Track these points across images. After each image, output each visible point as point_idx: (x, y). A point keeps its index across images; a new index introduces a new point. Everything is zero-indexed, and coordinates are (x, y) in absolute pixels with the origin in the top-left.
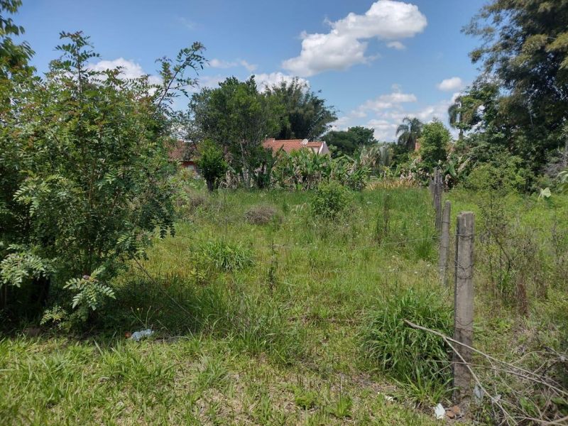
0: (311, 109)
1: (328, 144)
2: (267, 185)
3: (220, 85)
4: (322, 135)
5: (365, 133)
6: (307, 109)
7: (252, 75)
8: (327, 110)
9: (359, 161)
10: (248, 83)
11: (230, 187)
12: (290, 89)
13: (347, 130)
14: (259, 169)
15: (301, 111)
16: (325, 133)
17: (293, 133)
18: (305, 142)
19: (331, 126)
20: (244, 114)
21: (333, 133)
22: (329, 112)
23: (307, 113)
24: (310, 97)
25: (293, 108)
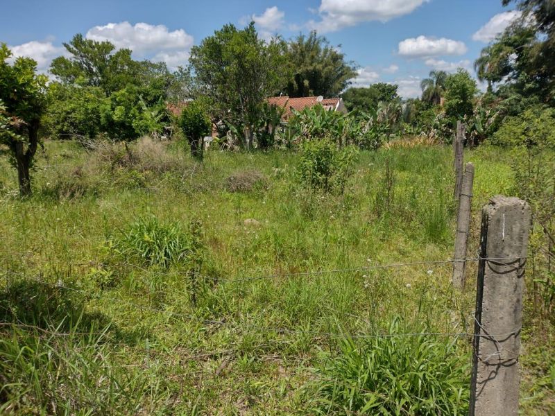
0: (329, 65)
1: (344, 100)
2: (271, 145)
3: (215, 33)
4: (341, 93)
5: (388, 89)
6: (326, 65)
7: (251, 21)
8: (347, 65)
9: (375, 117)
10: (247, 30)
11: (232, 149)
12: (308, 45)
13: (368, 87)
14: (264, 128)
15: (319, 67)
16: (344, 90)
17: (311, 91)
18: (320, 98)
19: (351, 83)
20: (241, 65)
21: (354, 91)
22: (349, 68)
23: (326, 70)
24: (328, 53)
25: (311, 64)
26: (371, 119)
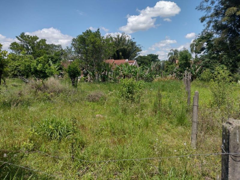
0: (130, 46)
1: (137, 61)
2: (107, 80)
3: (83, 33)
4: (135, 58)
5: (155, 57)
6: (129, 47)
8: (137, 46)
9: (150, 68)
10: (96, 32)
11: (90, 82)
12: (121, 38)
13: (147, 56)
14: (104, 73)
15: (126, 47)
16: (137, 57)
17: (122, 57)
18: (127, 60)
19: (139, 54)
20: (94, 47)
21: (140, 57)
22: (138, 47)
23: (129, 48)
24: (130, 41)
25: (123, 46)
26: (149, 69)
